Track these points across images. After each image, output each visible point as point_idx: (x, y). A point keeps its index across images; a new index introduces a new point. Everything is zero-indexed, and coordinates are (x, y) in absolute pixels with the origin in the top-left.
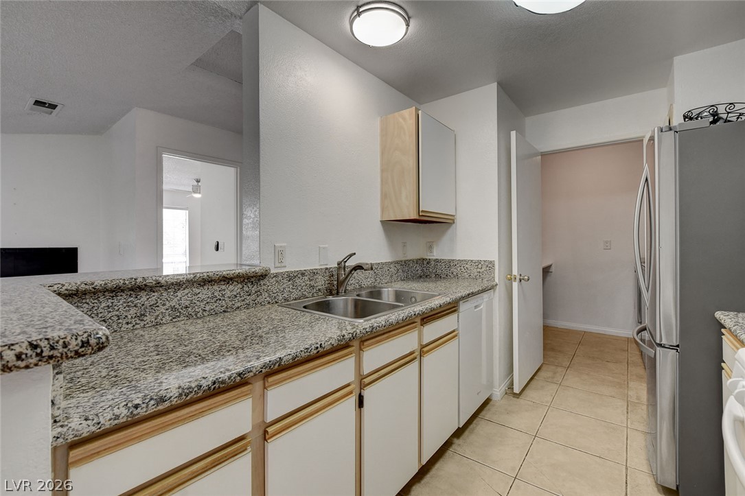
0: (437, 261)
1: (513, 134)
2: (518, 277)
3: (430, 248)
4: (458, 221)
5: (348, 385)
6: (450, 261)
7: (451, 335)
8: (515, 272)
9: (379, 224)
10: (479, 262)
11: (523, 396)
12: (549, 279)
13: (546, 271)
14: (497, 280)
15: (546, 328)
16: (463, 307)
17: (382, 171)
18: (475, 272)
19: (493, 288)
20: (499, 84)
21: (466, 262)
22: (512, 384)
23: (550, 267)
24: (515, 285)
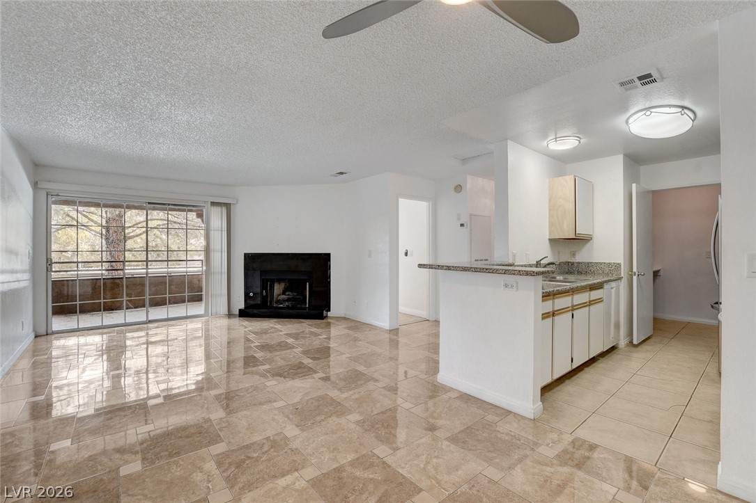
0: (579, 263)
1: (634, 186)
2: (637, 273)
3: (574, 255)
4: (595, 239)
5: (568, 307)
6: (588, 263)
7: (599, 300)
8: (635, 269)
9: (548, 241)
10: (610, 264)
11: (639, 348)
12: (657, 281)
13: (656, 274)
14: (622, 275)
15: (655, 319)
16: (606, 286)
17: (550, 210)
18: (607, 270)
19: (620, 279)
20: (624, 155)
21: (601, 264)
22: (632, 340)
23: (658, 271)
24: (635, 278)
